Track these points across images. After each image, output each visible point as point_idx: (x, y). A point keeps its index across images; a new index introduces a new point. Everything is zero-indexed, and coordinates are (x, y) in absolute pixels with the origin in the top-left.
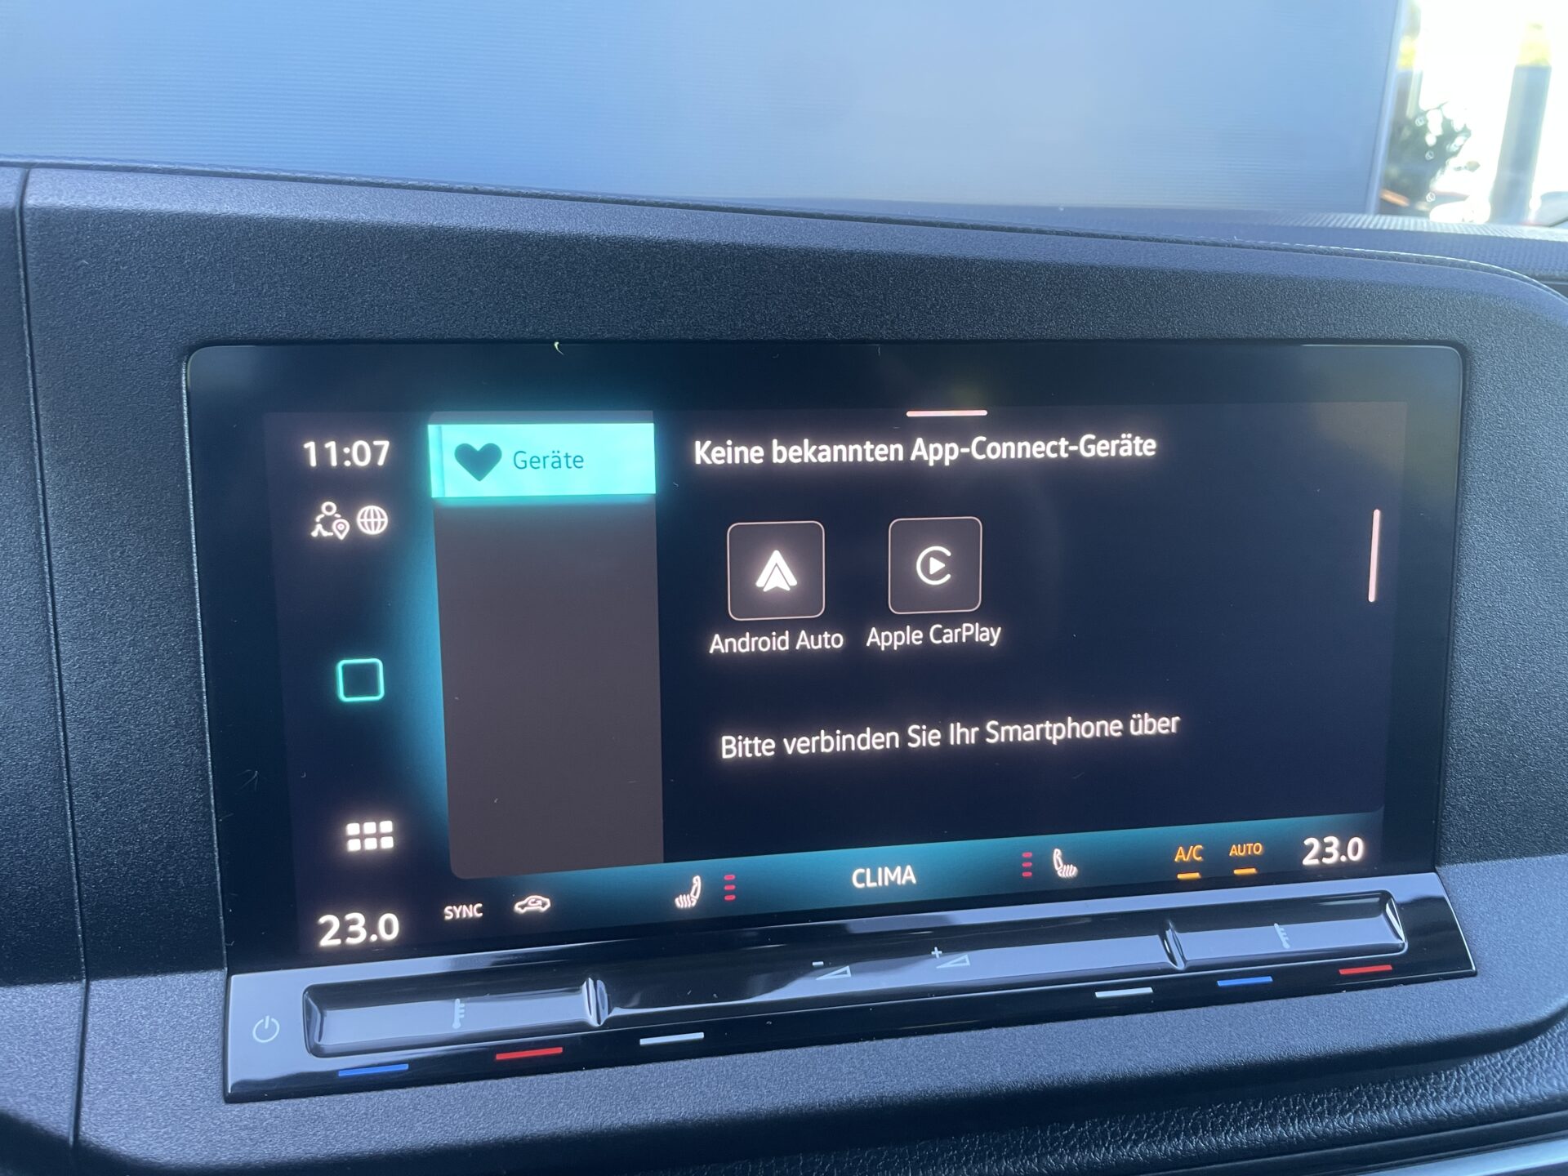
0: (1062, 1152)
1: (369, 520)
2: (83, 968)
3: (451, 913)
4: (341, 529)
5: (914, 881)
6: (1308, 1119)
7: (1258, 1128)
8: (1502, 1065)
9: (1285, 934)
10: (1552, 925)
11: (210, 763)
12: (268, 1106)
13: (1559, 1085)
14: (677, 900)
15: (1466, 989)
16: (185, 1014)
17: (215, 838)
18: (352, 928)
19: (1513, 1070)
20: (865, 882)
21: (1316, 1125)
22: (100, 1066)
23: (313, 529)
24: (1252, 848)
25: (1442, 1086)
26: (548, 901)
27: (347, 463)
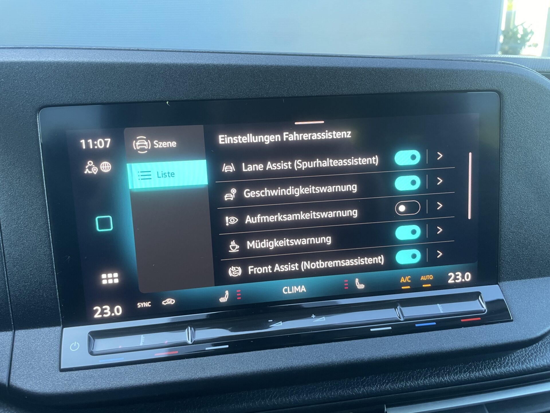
0: (360, 387)
1: (105, 167)
2: (13, 326)
3: (140, 305)
4: (95, 171)
5: (305, 291)
6: (452, 374)
7: (433, 378)
8: (525, 355)
9: (441, 307)
10: (542, 303)
11: (53, 254)
12: (75, 373)
13: (546, 361)
14: (220, 299)
15: (509, 326)
16: (47, 342)
17: (56, 280)
18: (105, 311)
19: (529, 357)
20: (288, 292)
21: (454, 376)
22: (17, 359)
23: (85, 171)
24: (429, 277)
25: (502, 362)
26: (174, 300)
27: (96, 147)
